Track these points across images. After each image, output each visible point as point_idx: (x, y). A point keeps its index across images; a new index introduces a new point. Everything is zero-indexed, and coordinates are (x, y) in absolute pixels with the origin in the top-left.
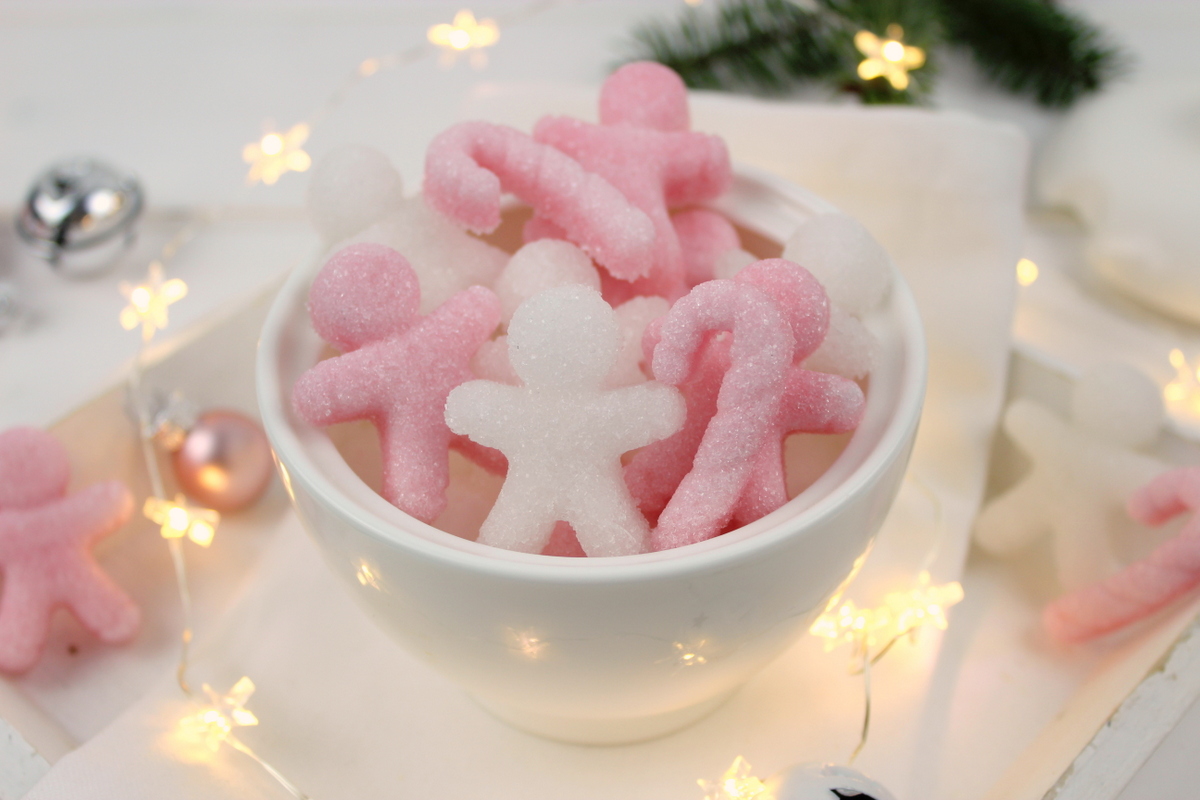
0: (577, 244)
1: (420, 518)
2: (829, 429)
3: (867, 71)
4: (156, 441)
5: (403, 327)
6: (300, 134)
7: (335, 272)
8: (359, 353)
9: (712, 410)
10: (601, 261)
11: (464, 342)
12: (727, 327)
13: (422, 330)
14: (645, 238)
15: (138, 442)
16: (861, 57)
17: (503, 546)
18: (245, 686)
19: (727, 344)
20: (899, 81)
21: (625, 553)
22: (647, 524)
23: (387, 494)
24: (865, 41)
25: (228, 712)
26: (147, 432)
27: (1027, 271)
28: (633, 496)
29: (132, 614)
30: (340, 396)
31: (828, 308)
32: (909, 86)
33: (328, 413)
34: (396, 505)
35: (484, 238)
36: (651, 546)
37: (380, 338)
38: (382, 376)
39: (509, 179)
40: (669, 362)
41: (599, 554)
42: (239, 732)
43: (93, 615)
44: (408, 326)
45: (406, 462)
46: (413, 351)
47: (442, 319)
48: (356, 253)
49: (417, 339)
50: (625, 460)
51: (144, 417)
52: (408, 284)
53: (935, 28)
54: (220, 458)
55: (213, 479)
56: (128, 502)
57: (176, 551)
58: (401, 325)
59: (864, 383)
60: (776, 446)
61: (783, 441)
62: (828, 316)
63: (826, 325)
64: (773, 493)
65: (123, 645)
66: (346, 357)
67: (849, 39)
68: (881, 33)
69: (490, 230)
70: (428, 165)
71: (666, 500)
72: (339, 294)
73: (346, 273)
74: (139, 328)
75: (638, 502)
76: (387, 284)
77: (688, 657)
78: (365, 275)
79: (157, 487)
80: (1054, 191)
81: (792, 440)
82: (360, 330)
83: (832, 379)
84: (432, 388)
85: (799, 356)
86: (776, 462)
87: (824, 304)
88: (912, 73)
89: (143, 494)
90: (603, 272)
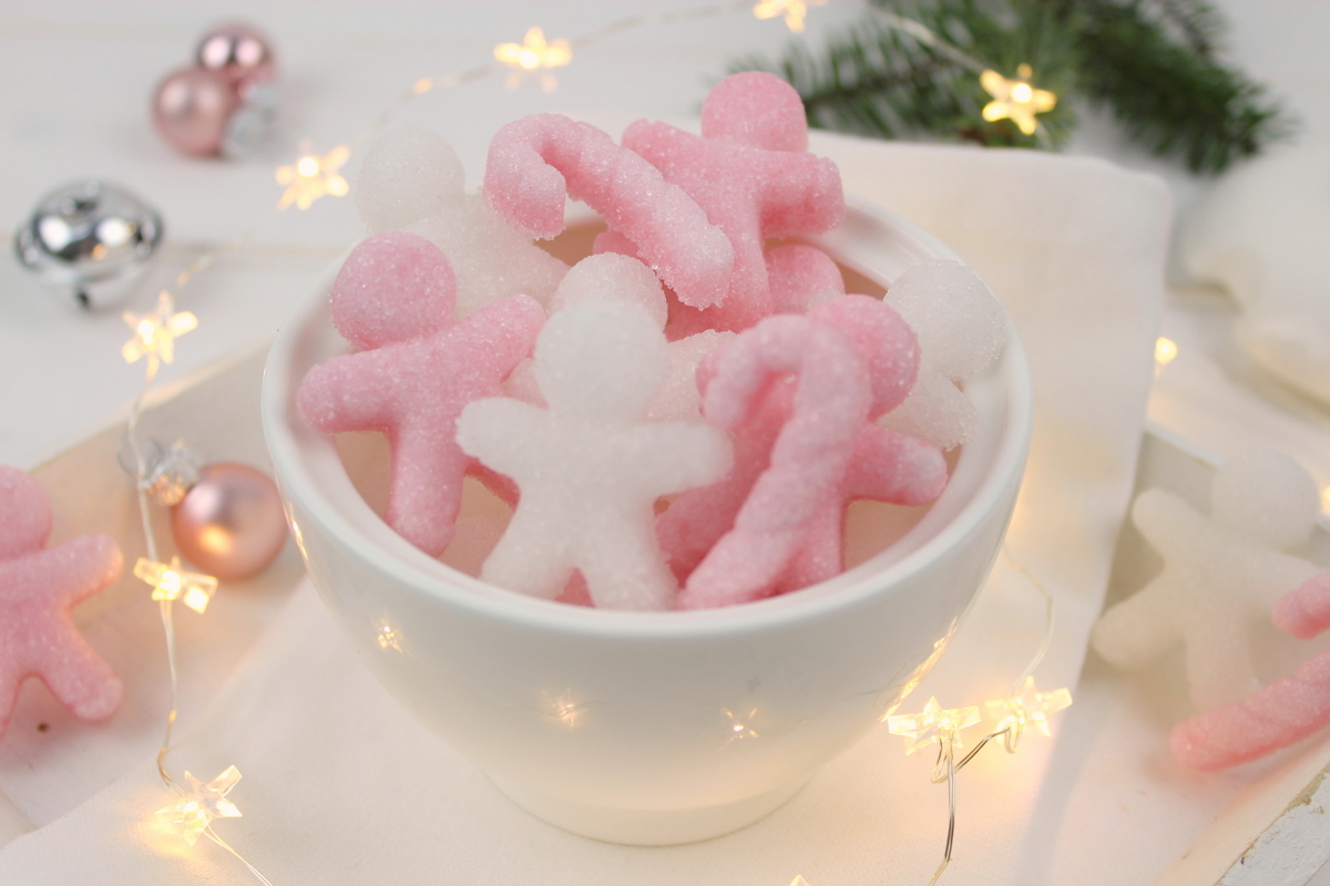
0: (646, 262)
1: (420, 547)
2: (900, 499)
3: (992, 113)
4: (153, 494)
5: (430, 330)
6: (340, 156)
7: (360, 259)
8: (375, 353)
9: (765, 463)
10: (670, 283)
11: (498, 354)
12: (793, 370)
13: (450, 335)
14: (719, 261)
15: (134, 494)
16: (987, 98)
17: (504, 585)
18: (231, 775)
19: (793, 388)
20: (1027, 126)
21: (639, 608)
22: (675, 582)
23: (388, 518)
24: (991, 81)
25: (209, 803)
26: (143, 485)
27: (1166, 350)
28: (663, 548)
29: (114, 687)
30: (346, 398)
31: (916, 358)
32: (1036, 130)
33: (331, 415)
34: (395, 530)
35: (542, 244)
36: (673, 605)
37: (403, 340)
38: (397, 380)
39: (577, 181)
40: (723, 401)
41: (610, 607)
42: (220, 824)
43: (68, 686)
44: (436, 330)
45: (413, 481)
46: (437, 357)
47: (475, 325)
48: (387, 241)
49: (443, 344)
50: (661, 505)
51: (142, 468)
52: (442, 283)
53: (1069, 75)
54: (225, 518)
55: (215, 541)
56: (117, 559)
57: (166, 616)
58: (427, 328)
59: (952, 457)
60: (834, 512)
61: (845, 507)
62: (916, 368)
63: (912, 379)
64: (824, 565)
65: (101, 723)
66: (363, 355)
67: (973, 77)
68: (1009, 73)
69: (550, 236)
70: (491, 157)
71: (699, 557)
72: (361, 284)
73: (372, 262)
74: (143, 361)
75: (668, 556)
76: (417, 280)
77: (738, 728)
78: (393, 266)
79: (151, 547)
80: (1200, 264)
81: (856, 505)
82: (379, 328)
83: (909, 443)
84: (452, 401)
85: (876, 411)
86: (833, 530)
87: (910, 354)
88: (1040, 116)
89: (135, 551)
90: (671, 295)
